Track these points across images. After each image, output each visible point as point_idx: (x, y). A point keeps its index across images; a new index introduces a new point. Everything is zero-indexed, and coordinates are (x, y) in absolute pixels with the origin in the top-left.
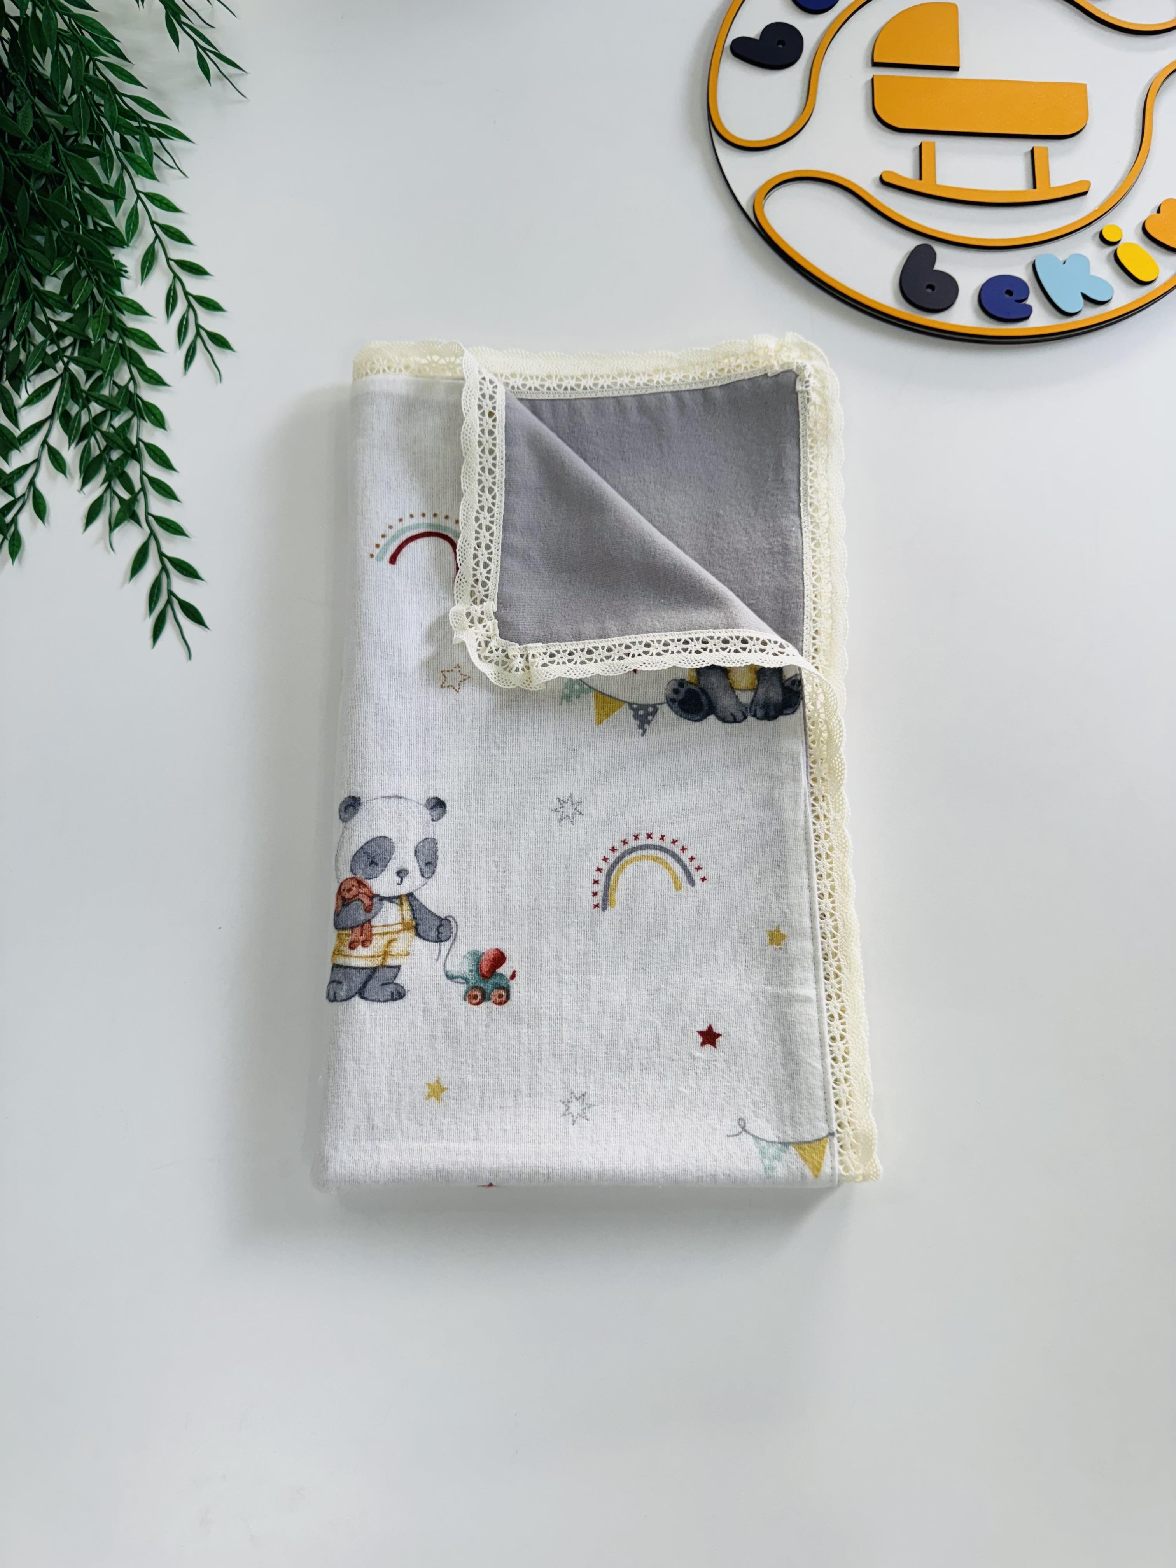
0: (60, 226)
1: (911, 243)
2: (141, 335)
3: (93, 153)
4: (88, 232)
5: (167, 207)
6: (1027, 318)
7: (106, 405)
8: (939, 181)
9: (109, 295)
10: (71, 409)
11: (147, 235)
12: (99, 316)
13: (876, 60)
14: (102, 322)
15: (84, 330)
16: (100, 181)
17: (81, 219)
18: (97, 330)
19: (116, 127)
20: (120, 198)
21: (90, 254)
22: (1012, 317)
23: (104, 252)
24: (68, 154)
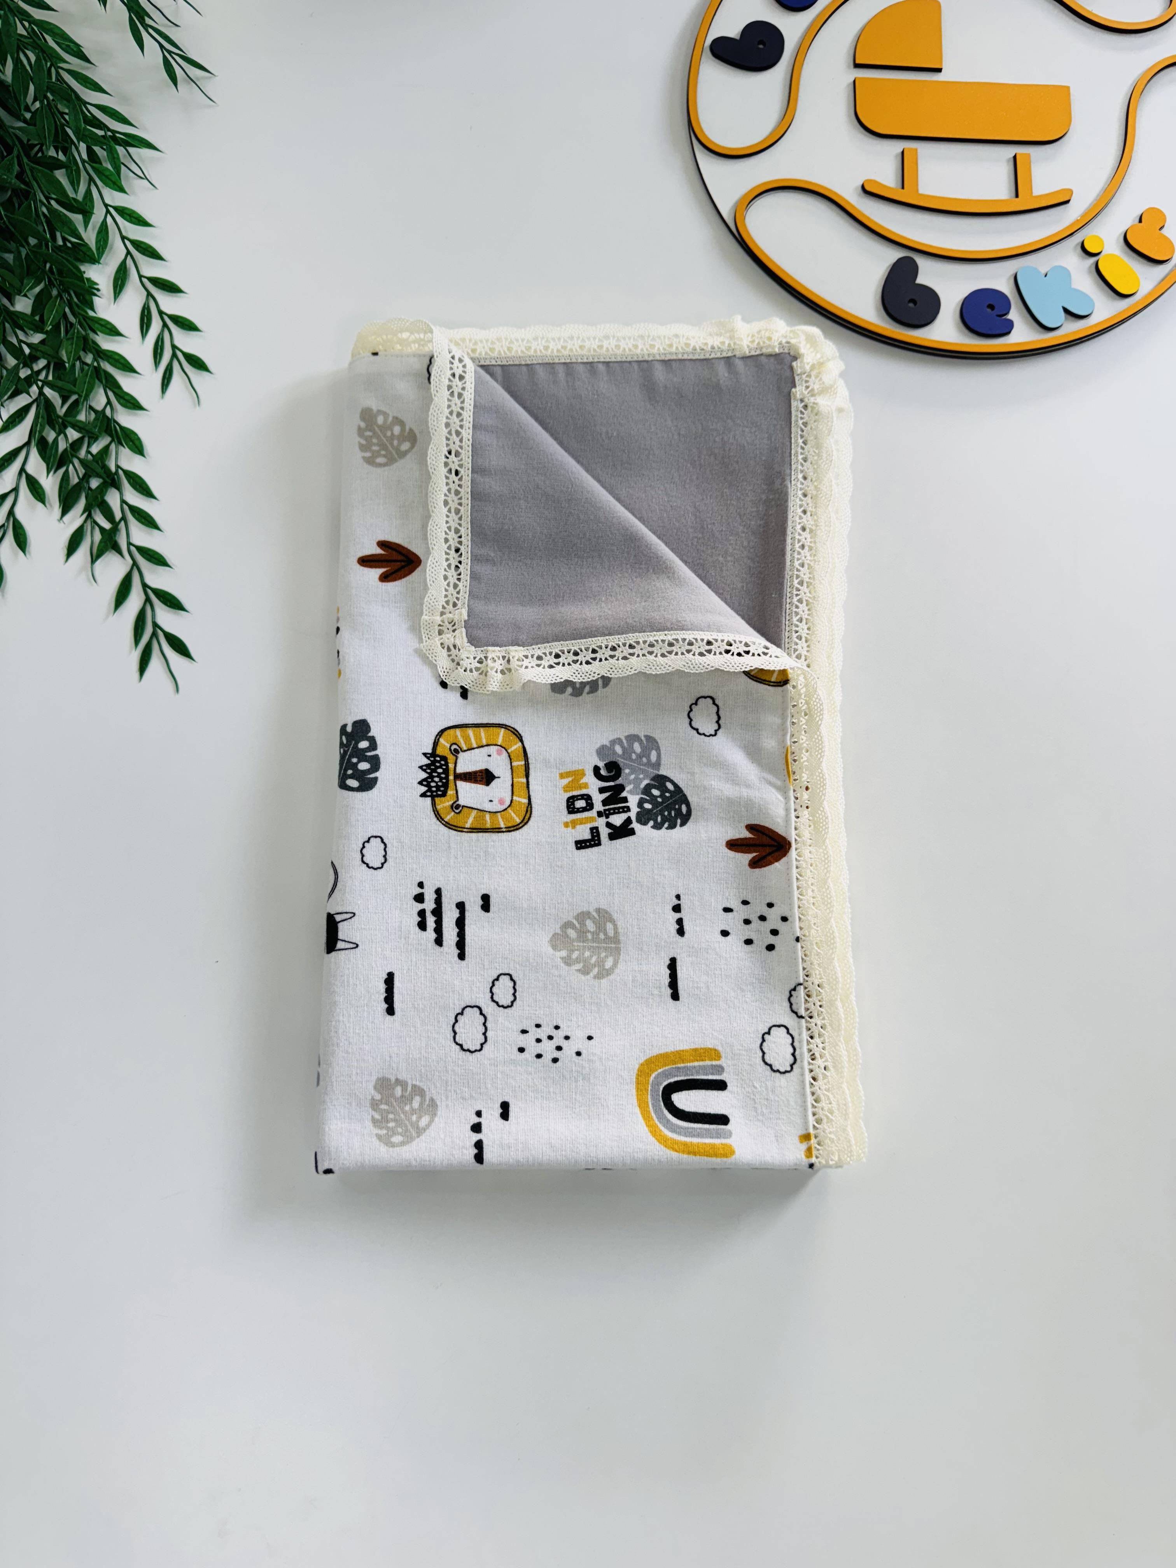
0: (28, 244)
1: (894, 255)
2: (117, 357)
3: (59, 165)
4: (57, 248)
5: (137, 221)
6: (1008, 333)
7: (83, 431)
8: (923, 190)
9: (83, 316)
10: (48, 434)
11: (117, 251)
12: (73, 338)
13: (858, 62)
14: (76, 344)
15: (57, 352)
16: (68, 196)
17: (50, 236)
18: (71, 352)
19: (83, 136)
20: (89, 212)
21: (60, 272)
22: (994, 333)
23: (74, 270)
24: (34, 168)
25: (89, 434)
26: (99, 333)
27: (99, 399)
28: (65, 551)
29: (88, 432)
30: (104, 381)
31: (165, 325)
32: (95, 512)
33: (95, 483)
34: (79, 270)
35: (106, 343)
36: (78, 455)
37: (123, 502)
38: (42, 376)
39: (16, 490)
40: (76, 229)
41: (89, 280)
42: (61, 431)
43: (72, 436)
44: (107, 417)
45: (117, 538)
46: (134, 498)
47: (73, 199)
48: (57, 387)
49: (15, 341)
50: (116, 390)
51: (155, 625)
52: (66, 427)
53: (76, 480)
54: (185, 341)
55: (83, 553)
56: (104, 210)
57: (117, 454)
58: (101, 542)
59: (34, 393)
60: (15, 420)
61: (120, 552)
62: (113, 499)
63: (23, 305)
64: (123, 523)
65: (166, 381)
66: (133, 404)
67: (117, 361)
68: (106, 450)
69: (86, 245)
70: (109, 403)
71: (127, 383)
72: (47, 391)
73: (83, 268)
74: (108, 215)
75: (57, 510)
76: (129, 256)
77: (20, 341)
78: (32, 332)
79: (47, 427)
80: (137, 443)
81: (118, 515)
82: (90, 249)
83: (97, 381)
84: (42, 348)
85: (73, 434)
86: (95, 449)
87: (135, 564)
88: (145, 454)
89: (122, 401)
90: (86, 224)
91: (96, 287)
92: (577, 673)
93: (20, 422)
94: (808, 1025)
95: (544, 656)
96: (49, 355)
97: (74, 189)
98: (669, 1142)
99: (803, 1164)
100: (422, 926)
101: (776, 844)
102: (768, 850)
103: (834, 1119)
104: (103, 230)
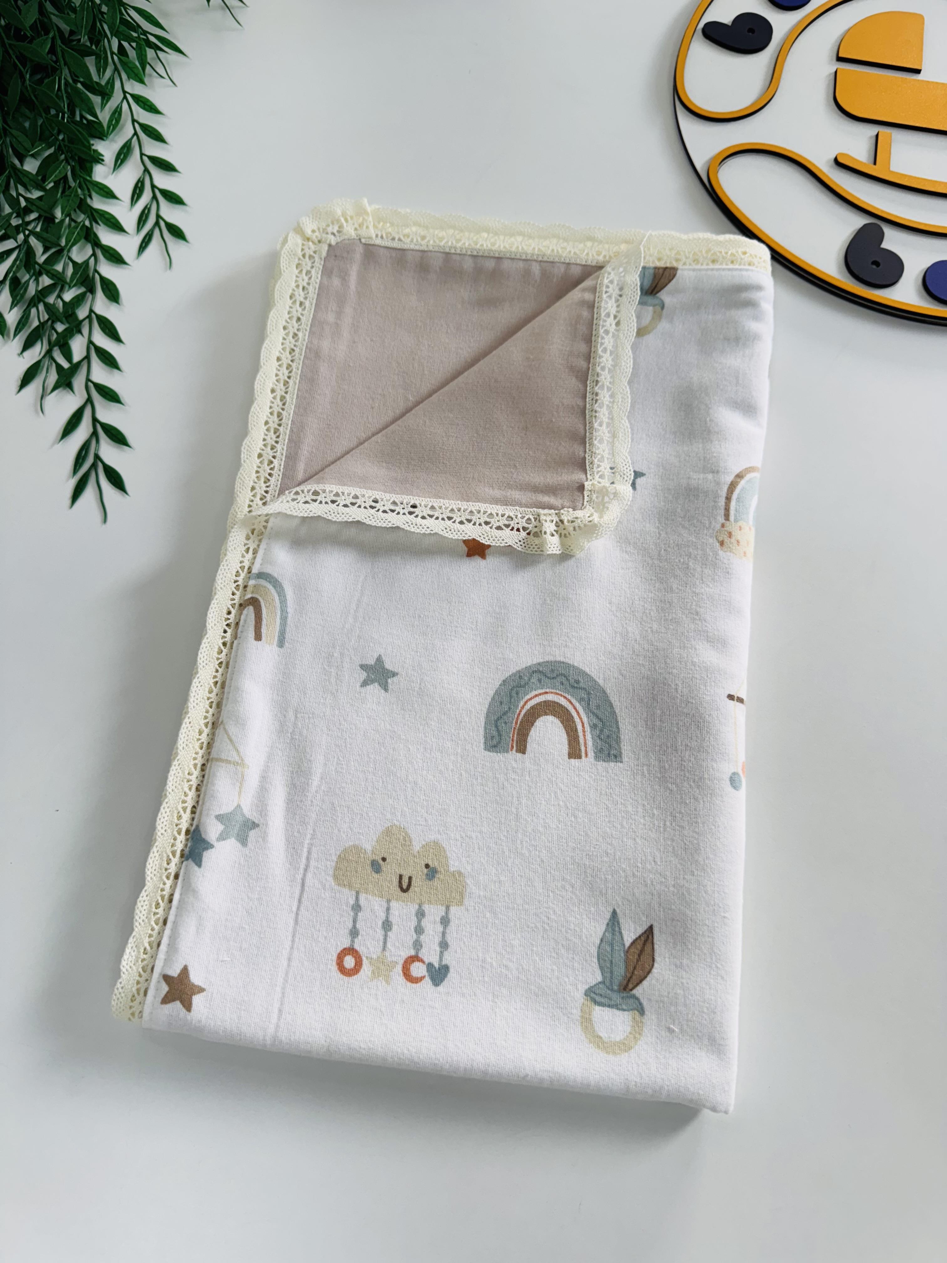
1: (860, 221)
2: (108, 217)
3: (90, 53)
4: (73, 121)
5: (149, 109)
7: (55, 278)
8: (893, 168)
9: (81, 177)
10: (22, 276)
11: (127, 131)
12: (69, 198)
13: (841, 55)
15: (51, 208)
16: (92, 80)
18: (64, 209)
19: (115, 33)
20: (108, 95)
23: (84, 140)
28: (20, 382)
29: (62, 280)
31: (155, 197)
32: (56, 351)
33: (59, 329)
34: (89, 142)
36: (44, 300)
38: (30, 227)
41: (96, 151)
42: (36, 276)
43: (44, 282)
47: (96, 82)
48: (42, 238)
49: (14, 194)
52: (40, 274)
54: (170, 213)
55: (35, 388)
56: (122, 96)
57: (92, 301)
58: (56, 379)
59: (20, 240)
63: (31, 166)
64: (84, 363)
65: (144, 245)
66: (117, 259)
67: (106, 219)
69: (100, 124)
72: (33, 241)
73: (92, 142)
74: (125, 101)
75: (18, 347)
76: (135, 137)
77: (19, 194)
78: (32, 190)
79: (23, 269)
80: (114, 292)
82: (102, 127)
84: (38, 203)
86: (67, 296)
87: (89, 400)
88: (120, 301)
89: (107, 255)
90: (103, 106)
91: (101, 157)
96: (41, 209)
104: (117, 112)
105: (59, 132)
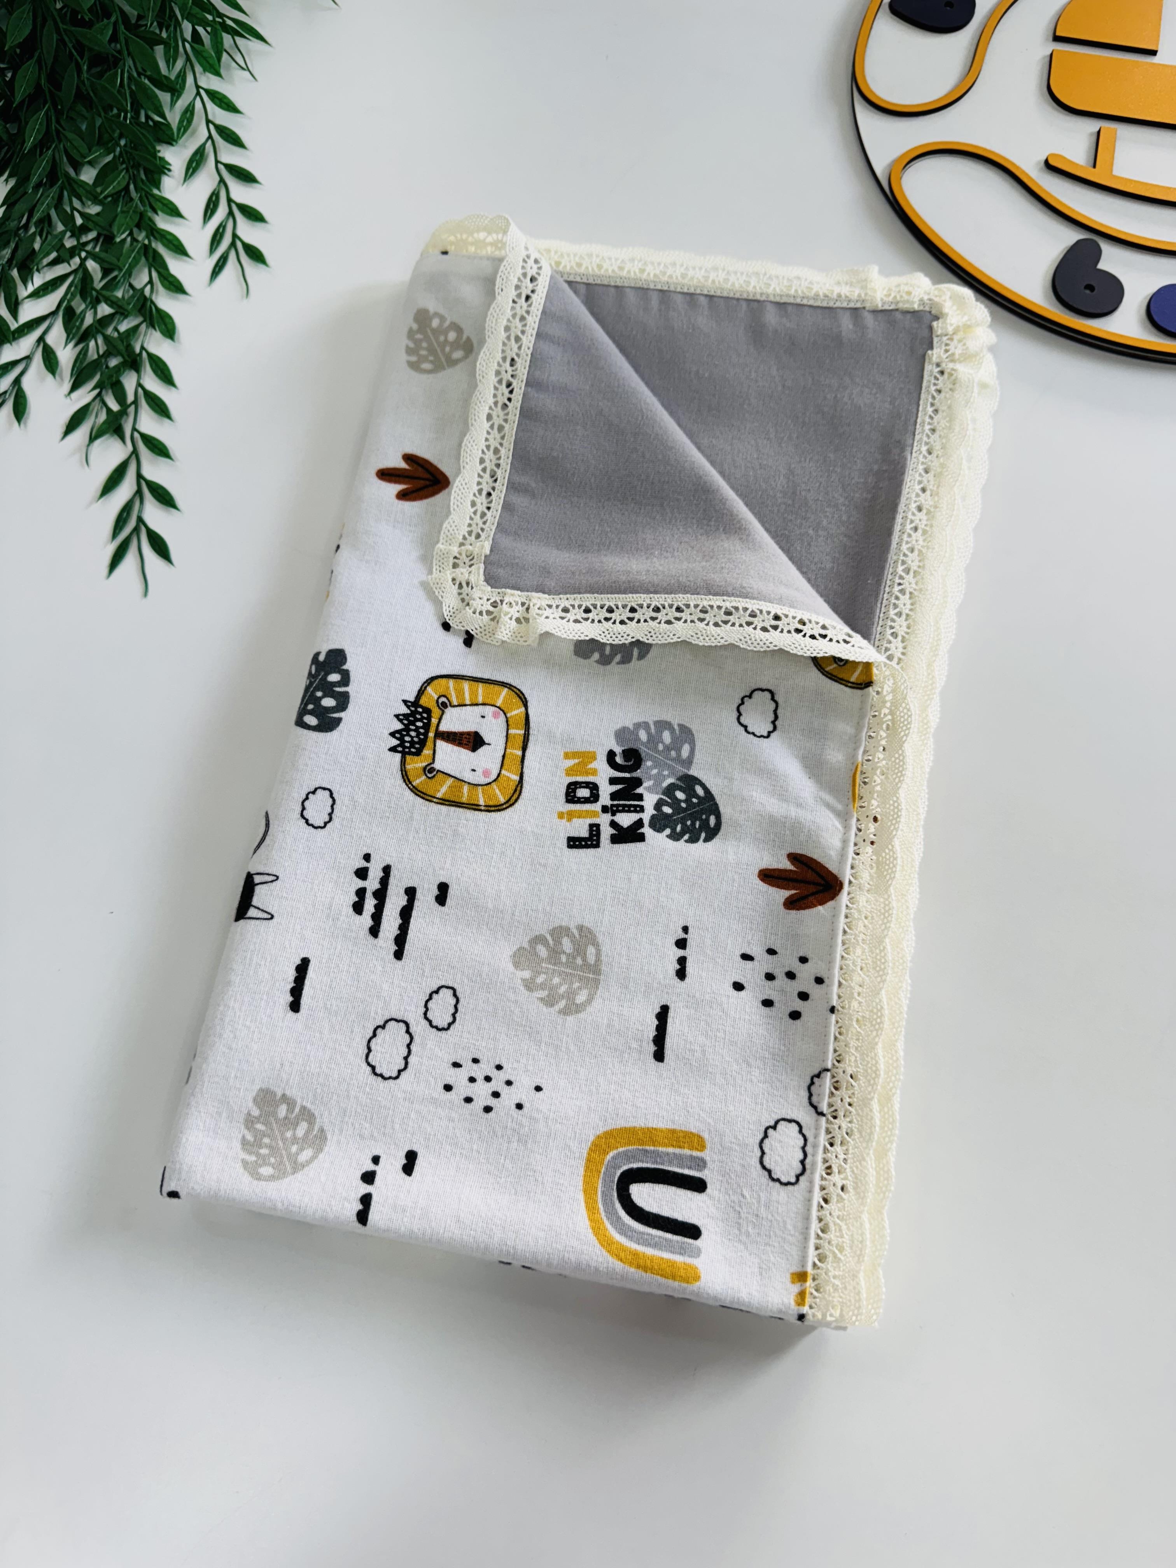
1: (1073, 236)
2: (171, 238)
3: (159, 41)
4: (137, 123)
5: (226, 107)
7: (116, 307)
8: (1117, 171)
9: (146, 191)
10: (78, 306)
11: (198, 135)
13: (1058, 34)
14: (132, 218)
16: (160, 73)
17: (132, 108)
20: (179, 92)
23: (149, 146)
25: (121, 311)
26: (160, 213)
27: (141, 279)
28: (64, 428)
29: (120, 307)
30: (151, 259)
31: (231, 213)
32: (107, 392)
33: (113, 362)
34: (154, 148)
35: (163, 223)
36: (104, 331)
37: (139, 385)
38: (89, 248)
39: (28, 358)
40: (161, 106)
41: (162, 159)
42: (94, 304)
43: (103, 311)
44: (145, 297)
45: (123, 422)
46: (152, 384)
47: (165, 76)
48: (100, 258)
49: (68, 209)
50: (161, 270)
51: (140, 520)
52: (97, 301)
53: (96, 357)
54: (248, 232)
55: (82, 433)
56: (195, 91)
57: (145, 335)
58: (104, 423)
59: (75, 264)
60: (47, 288)
61: (123, 439)
62: (129, 382)
63: (88, 175)
64: (133, 407)
65: (217, 269)
66: (175, 287)
67: (170, 241)
68: (135, 329)
69: (168, 125)
70: (151, 282)
71: (175, 266)
72: (91, 265)
73: (158, 148)
74: (198, 98)
75: (67, 385)
76: (210, 142)
77: (73, 209)
78: (90, 203)
79: (78, 298)
80: (170, 326)
81: (130, 398)
82: (171, 129)
83: (143, 259)
84: (96, 219)
85: (104, 310)
86: (124, 327)
87: (135, 452)
88: (176, 337)
89: (166, 282)
90: (173, 103)
91: (168, 167)
92: (607, 632)
93: (53, 291)
94: (829, 1126)
95: (571, 608)
96: (100, 226)
97: (168, 67)
98: (614, 1247)
99: (791, 1312)
100: (358, 908)
101: (823, 882)
102: (812, 888)
103: (842, 1258)
104: (189, 111)
105: (121, 136)
